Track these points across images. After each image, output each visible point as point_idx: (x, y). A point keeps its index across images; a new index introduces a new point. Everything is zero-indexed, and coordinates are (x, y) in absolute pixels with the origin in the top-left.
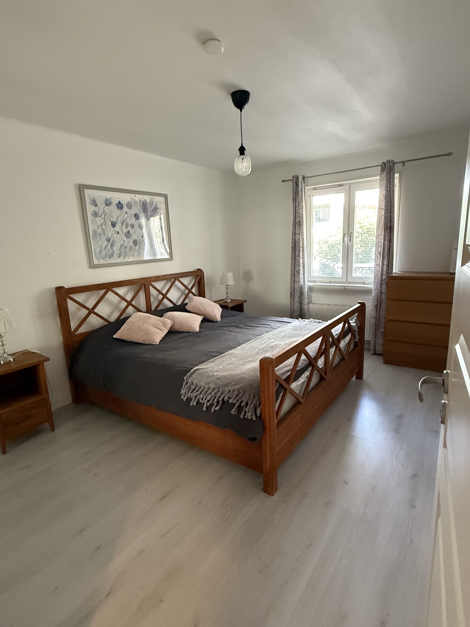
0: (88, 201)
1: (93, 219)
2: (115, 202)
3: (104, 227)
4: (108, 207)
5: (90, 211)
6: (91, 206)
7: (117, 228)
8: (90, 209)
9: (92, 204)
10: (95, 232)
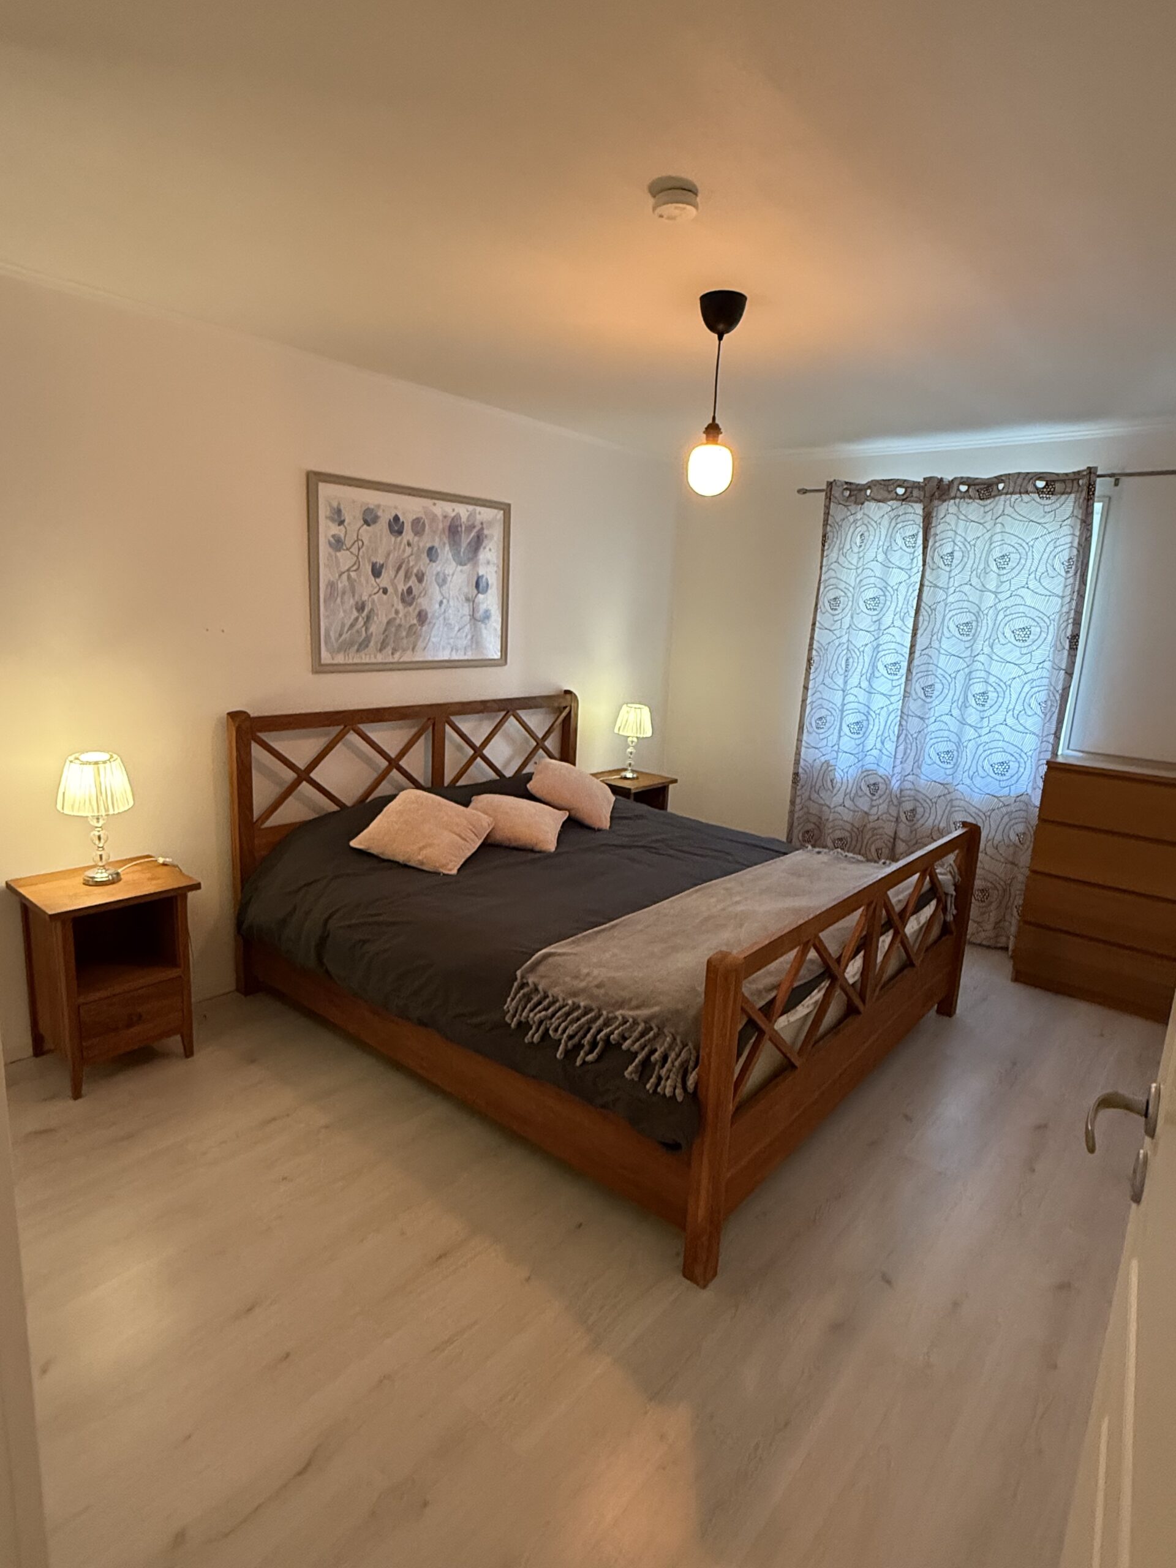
0: (323, 512)
1: (329, 554)
2: (385, 517)
3: (353, 574)
4: (368, 528)
5: (326, 536)
6: (330, 524)
7: (384, 581)
8: (327, 529)
9: (333, 520)
10: (332, 585)
